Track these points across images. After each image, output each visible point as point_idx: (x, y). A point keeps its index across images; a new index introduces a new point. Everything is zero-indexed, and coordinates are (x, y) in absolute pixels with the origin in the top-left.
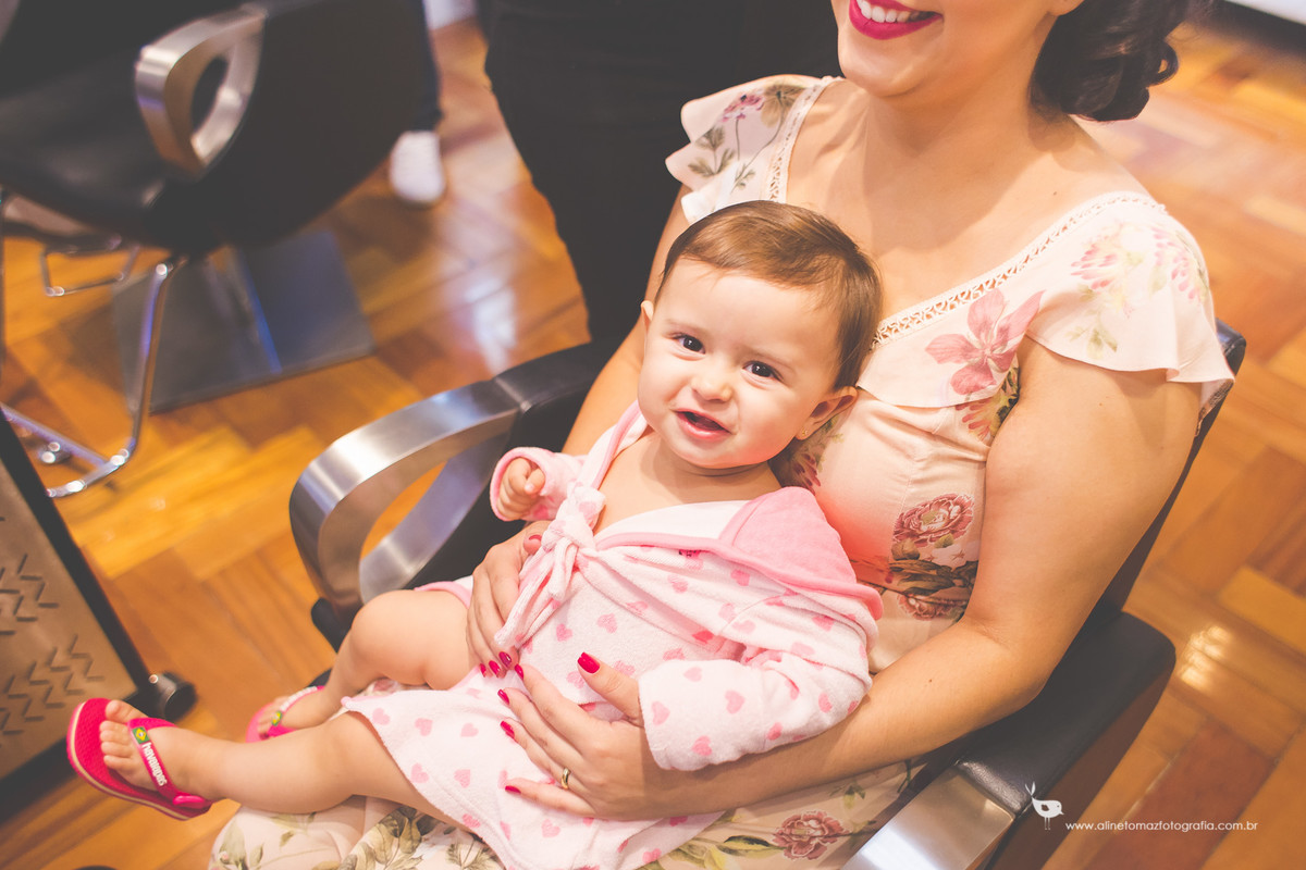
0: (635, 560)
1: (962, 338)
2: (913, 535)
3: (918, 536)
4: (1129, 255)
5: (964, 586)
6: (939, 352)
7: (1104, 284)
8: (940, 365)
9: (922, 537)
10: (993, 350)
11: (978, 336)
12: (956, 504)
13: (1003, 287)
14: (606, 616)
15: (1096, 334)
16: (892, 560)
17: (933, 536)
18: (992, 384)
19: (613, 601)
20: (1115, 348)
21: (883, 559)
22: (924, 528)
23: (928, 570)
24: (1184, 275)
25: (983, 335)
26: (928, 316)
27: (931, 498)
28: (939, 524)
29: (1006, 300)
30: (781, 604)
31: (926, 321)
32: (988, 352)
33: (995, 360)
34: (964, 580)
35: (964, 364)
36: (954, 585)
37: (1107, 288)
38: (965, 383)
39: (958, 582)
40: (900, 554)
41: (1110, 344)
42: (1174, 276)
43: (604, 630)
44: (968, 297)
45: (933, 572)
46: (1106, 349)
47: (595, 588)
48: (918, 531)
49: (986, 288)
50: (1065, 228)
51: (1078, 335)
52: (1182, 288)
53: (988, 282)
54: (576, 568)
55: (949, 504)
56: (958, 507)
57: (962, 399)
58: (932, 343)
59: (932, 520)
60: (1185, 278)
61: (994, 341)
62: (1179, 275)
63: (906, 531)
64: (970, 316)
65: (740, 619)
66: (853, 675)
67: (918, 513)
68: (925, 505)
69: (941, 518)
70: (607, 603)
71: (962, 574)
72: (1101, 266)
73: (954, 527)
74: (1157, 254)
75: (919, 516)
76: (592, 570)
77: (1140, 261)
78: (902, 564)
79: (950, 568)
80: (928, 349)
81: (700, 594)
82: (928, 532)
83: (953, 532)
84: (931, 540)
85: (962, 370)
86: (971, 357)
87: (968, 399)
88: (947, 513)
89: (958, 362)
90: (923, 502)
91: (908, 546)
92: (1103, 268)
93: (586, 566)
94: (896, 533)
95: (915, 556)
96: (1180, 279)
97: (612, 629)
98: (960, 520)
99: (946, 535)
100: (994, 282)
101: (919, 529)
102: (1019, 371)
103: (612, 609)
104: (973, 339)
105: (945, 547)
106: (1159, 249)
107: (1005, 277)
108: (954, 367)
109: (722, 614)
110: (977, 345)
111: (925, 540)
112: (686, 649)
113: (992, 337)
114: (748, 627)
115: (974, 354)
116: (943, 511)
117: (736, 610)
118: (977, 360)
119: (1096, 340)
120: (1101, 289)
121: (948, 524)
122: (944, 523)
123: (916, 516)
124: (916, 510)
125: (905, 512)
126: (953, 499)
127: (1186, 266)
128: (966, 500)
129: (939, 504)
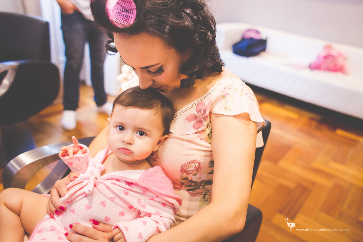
0: (114, 184)
1: (194, 115)
2: (185, 171)
3: (187, 172)
4: (234, 88)
5: (203, 188)
6: (189, 119)
7: (227, 94)
8: (190, 123)
9: (188, 172)
10: (202, 116)
11: (198, 113)
12: (197, 163)
13: (204, 100)
14: (103, 201)
15: (226, 107)
16: (181, 180)
17: (191, 172)
18: (203, 125)
19: (106, 196)
20: (230, 110)
21: (178, 180)
22: (189, 169)
23: (191, 183)
25: (199, 113)
26: (186, 111)
27: (190, 160)
28: (193, 169)
29: (205, 104)
30: (153, 200)
31: (185, 112)
32: (201, 117)
33: (203, 119)
34: (203, 186)
35: (196, 121)
36: (200, 188)
37: (228, 95)
38: (196, 126)
39: (201, 187)
40: (183, 178)
41: (229, 109)
43: (102, 206)
44: (196, 105)
45: (193, 184)
46: (228, 111)
47: (100, 192)
48: (187, 170)
49: (200, 102)
50: (219, 85)
51: (221, 108)
52: (250, 97)
53: (200, 100)
54: (95, 186)
55: (195, 163)
56: (198, 164)
57: (196, 131)
58: (187, 117)
59: (190, 167)
60: (250, 95)
61: (202, 114)
62: (248, 94)
63: (183, 170)
64: (196, 109)
65: (142, 204)
66: (171, 219)
67: (186, 165)
68: (188, 162)
69: (193, 167)
70: (103, 197)
71: (202, 184)
72: (227, 90)
73: (198, 169)
74: (242, 89)
75: (187, 166)
76: (100, 186)
77: (237, 90)
78: (184, 181)
79: (198, 182)
80: (186, 119)
81: (132, 196)
82: (190, 171)
83: (197, 171)
84: (191, 173)
85: (195, 123)
86: (197, 119)
87: (198, 131)
88: (195, 165)
89: (194, 121)
90: (188, 161)
91: (185, 175)
93: (98, 185)
94: (181, 171)
95: (187, 179)
97: (104, 206)
98: (199, 167)
99: (195, 172)
100: (202, 100)
101: (187, 169)
102: (210, 122)
103: (105, 199)
105: (195, 175)
106: (242, 88)
107: (204, 98)
108: (193, 122)
109: (138, 202)
110: (198, 116)
111: (189, 173)
112: (125, 212)
113: (202, 112)
114: (144, 206)
115: (198, 118)
116: (193, 164)
117: (142, 201)
118: (199, 119)
119: (226, 109)
120: (226, 96)
121: (195, 168)
122: (194, 168)
123: (186, 166)
124: (186, 164)
125: (183, 164)
126: (196, 161)
127: (250, 92)
128: (200, 162)
129: (192, 162)
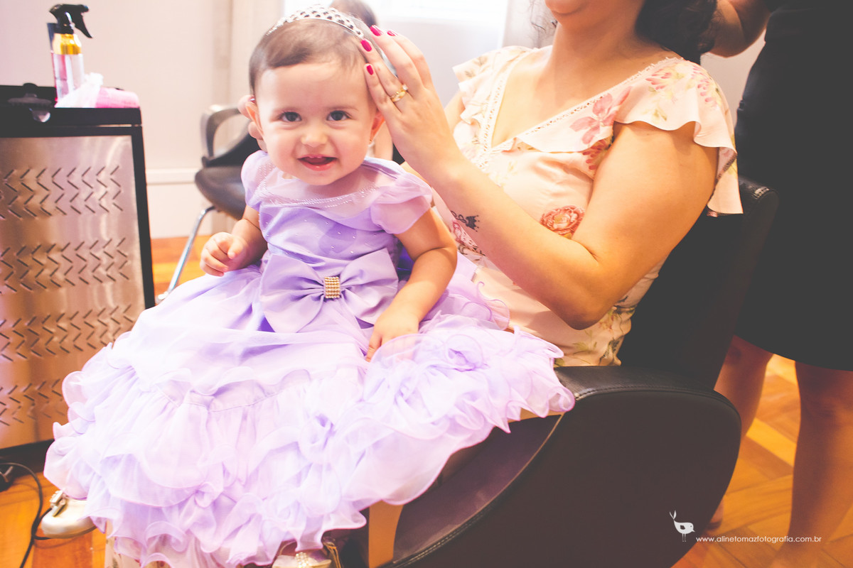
1: (590, 118)
4: (678, 74)
6: (576, 126)
7: (662, 87)
10: (603, 118)
11: (598, 115)
12: (575, 212)
15: (657, 111)
17: (561, 233)
20: (665, 119)
22: (555, 226)
24: (704, 88)
25: (600, 114)
26: (572, 113)
27: (561, 206)
28: (564, 225)
29: (613, 98)
32: (601, 120)
35: (589, 128)
37: (663, 89)
38: (587, 138)
41: (663, 117)
42: (699, 87)
44: (594, 103)
46: (661, 119)
48: (551, 228)
51: (647, 111)
52: (702, 95)
55: (570, 212)
56: (575, 215)
58: (574, 123)
59: (560, 221)
60: (705, 91)
62: (702, 88)
64: (594, 108)
67: (553, 215)
68: (557, 210)
69: (565, 221)
72: (662, 78)
73: (574, 228)
75: (553, 217)
77: (683, 77)
80: (571, 126)
82: (557, 230)
83: (572, 231)
85: (588, 132)
86: (592, 124)
88: (569, 217)
89: (586, 128)
90: (557, 208)
92: (664, 79)
96: (701, 90)
98: (577, 224)
99: (567, 233)
101: (552, 226)
104: (595, 116)
108: (584, 131)
110: (596, 120)
113: (604, 114)
115: (594, 123)
116: (567, 215)
119: (656, 115)
120: (660, 90)
121: (569, 225)
122: (566, 224)
123: (551, 216)
124: (552, 212)
125: (546, 213)
126: (573, 209)
127: (707, 85)
128: (581, 212)
129: (565, 210)
